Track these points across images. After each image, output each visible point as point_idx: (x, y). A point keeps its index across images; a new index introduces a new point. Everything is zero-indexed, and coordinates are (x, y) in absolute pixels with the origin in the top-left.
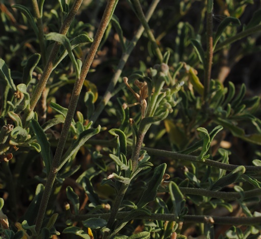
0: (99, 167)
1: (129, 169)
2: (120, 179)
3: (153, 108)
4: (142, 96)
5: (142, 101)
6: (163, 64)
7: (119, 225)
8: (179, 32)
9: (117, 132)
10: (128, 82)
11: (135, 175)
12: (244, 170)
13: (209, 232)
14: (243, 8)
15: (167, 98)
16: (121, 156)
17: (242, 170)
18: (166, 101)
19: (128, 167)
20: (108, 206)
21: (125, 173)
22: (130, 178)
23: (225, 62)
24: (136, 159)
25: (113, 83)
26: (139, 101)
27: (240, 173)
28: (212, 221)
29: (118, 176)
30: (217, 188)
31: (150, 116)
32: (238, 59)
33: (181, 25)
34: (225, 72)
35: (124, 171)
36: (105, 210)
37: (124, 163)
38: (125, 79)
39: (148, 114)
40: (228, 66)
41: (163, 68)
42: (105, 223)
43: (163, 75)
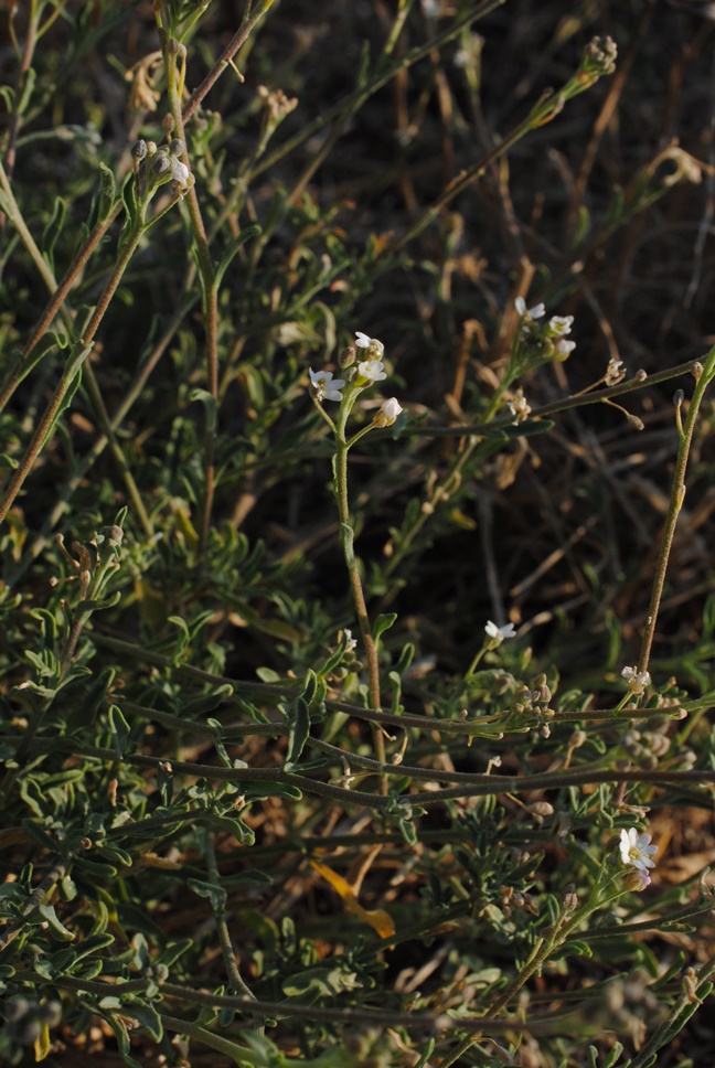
0: (16, 655)
1: (55, 676)
2: (38, 691)
3: (97, 587)
4: (83, 568)
5: (82, 574)
6: (116, 526)
7: (33, 760)
8: (175, 434)
9: (42, 614)
10: (64, 542)
11: (63, 685)
12: (232, 691)
13: (165, 785)
14: (277, 412)
15: (133, 557)
16: (46, 652)
17: (227, 691)
18: (130, 562)
19: (53, 673)
20: (23, 723)
21: (47, 682)
22: (54, 688)
23: (249, 486)
24: (68, 660)
25: (49, 523)
26: (78, 572)
27: (224, 696)
28: (170, 769)
29: (35, 686)
30: (188, 716)
31: (92, 599)
32: (270, 482)
33: (178, 423)
34: (247, 503)
35: (46, 678)
36: (17, 729)
37: (50, 666)
38: (59, 538)
39: (89, 596)
40: (252, 492)
41: (114, 533)
42: (13, 752)
43: (113, 543)
